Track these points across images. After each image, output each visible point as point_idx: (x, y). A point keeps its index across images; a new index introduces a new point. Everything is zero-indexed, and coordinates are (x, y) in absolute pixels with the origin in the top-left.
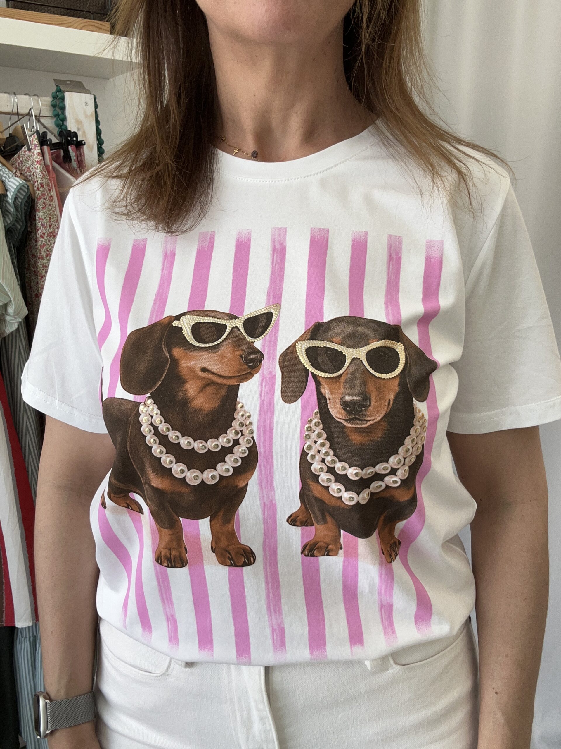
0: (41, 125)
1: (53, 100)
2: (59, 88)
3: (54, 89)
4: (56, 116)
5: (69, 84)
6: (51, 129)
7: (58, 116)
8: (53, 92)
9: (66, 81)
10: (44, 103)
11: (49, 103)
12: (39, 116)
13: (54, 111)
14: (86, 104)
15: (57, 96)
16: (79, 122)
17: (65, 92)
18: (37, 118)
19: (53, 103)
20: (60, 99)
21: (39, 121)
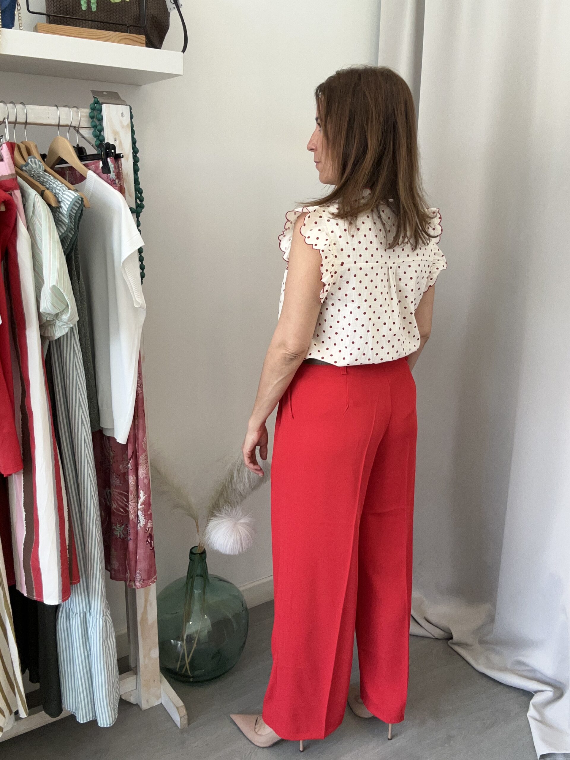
0: (80, 136)
1: (91, 112)
2: (96, 100)
3: (92, 101)
5: (105, 95)
6: (90, 140)
7: (96, 127)
8: (91, 104)
9: (103, 92)
10: (83, 114)
11: (88, 114)
12: (78, 127)
13: (91, 122)
14: (123, 115)
15: (95, 107)
16: (116, 133)
17: (103, 103)
18: (77, 129)
19: (91, 115)
20: (98, 110)
21: (78, 131)
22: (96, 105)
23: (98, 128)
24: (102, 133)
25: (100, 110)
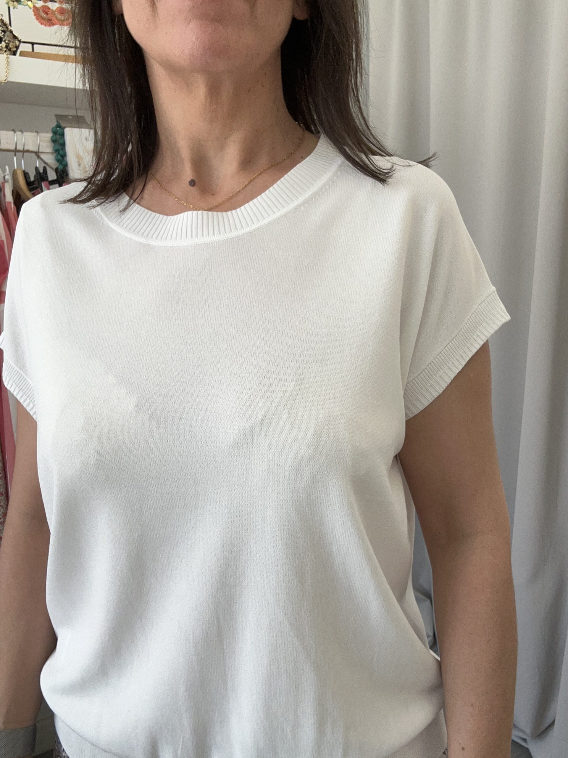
0: (40, 161)
1: (52, 137)
2: (58, 124)
3: (54, 124)
4: (56, 151)
5: (70, 119)
6: (51, 165)
7: (59, 152)
8: (52, 128)
9: (66, 116)
10: (44, 139)
11: (49, 139)
12: (38, 152)
13: (54, 147)
14: (87, 139)
15: (57, 132)
16: (79, 158)
17: (65, 128)
18: (37, 154)
19: (54, 138)
20: (60, 135)
21: (39, 157)
22: (58, 129)
23: (61, 152)
24: (65, 158)
25: (63, 135)
